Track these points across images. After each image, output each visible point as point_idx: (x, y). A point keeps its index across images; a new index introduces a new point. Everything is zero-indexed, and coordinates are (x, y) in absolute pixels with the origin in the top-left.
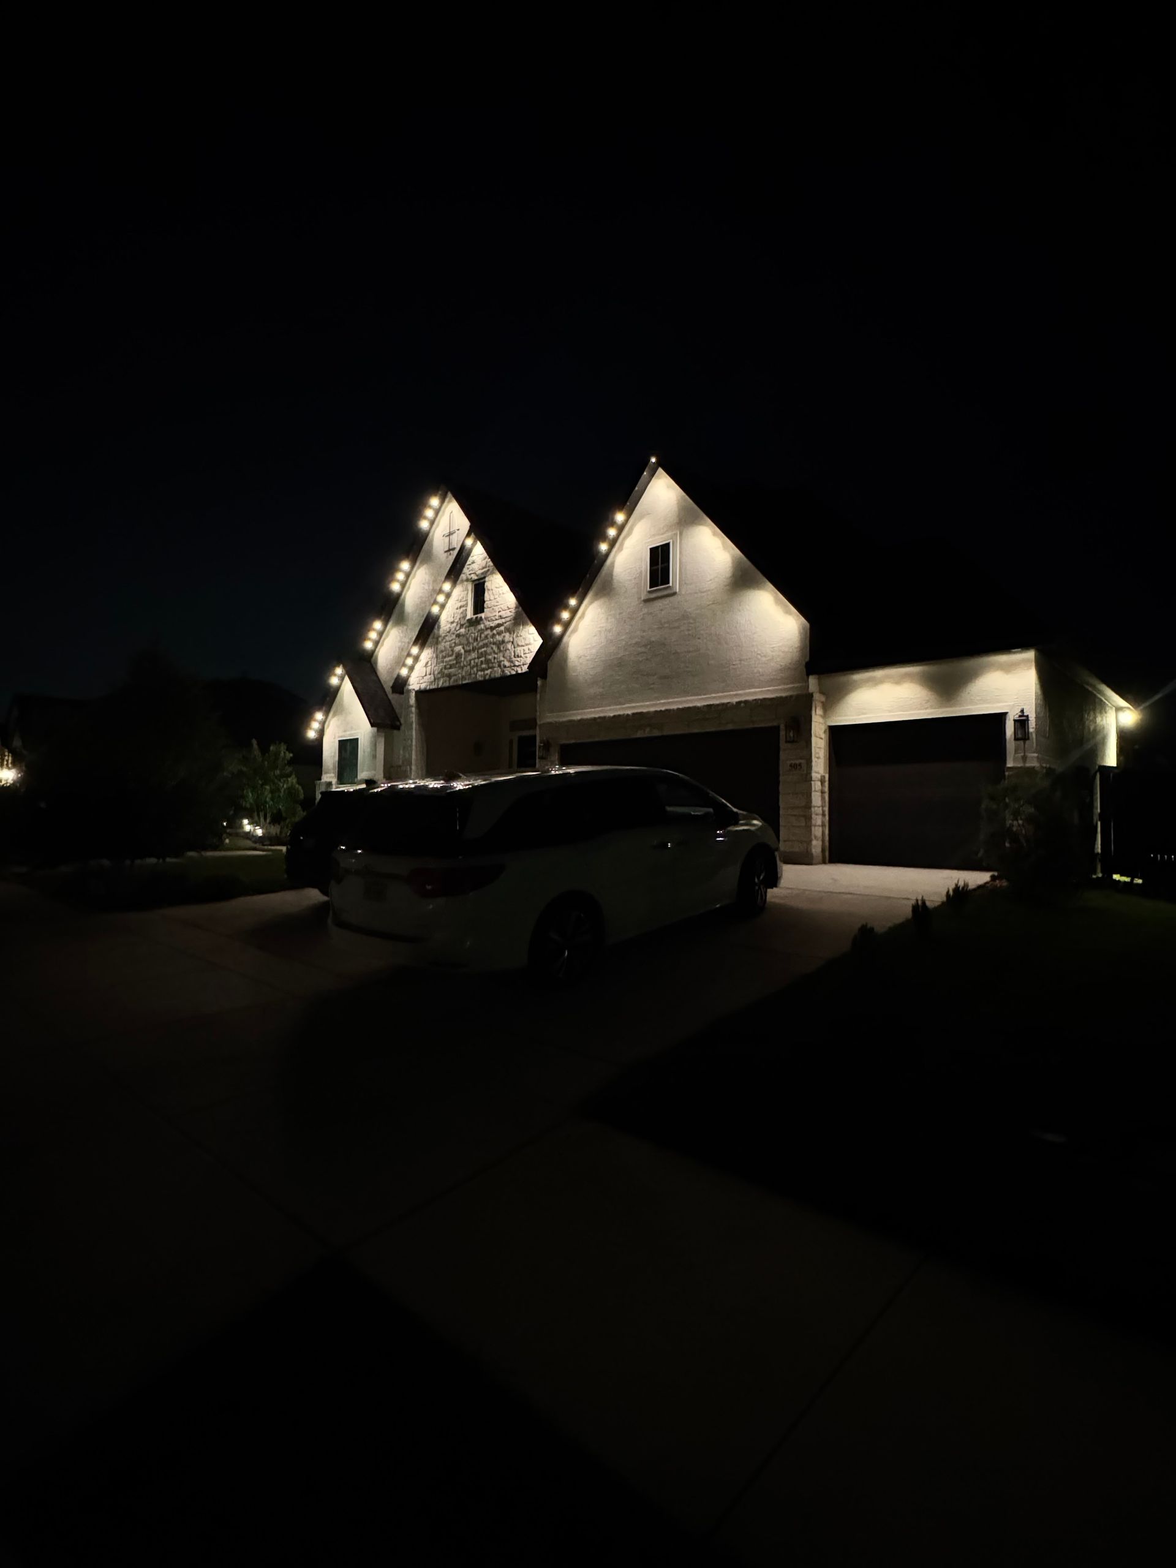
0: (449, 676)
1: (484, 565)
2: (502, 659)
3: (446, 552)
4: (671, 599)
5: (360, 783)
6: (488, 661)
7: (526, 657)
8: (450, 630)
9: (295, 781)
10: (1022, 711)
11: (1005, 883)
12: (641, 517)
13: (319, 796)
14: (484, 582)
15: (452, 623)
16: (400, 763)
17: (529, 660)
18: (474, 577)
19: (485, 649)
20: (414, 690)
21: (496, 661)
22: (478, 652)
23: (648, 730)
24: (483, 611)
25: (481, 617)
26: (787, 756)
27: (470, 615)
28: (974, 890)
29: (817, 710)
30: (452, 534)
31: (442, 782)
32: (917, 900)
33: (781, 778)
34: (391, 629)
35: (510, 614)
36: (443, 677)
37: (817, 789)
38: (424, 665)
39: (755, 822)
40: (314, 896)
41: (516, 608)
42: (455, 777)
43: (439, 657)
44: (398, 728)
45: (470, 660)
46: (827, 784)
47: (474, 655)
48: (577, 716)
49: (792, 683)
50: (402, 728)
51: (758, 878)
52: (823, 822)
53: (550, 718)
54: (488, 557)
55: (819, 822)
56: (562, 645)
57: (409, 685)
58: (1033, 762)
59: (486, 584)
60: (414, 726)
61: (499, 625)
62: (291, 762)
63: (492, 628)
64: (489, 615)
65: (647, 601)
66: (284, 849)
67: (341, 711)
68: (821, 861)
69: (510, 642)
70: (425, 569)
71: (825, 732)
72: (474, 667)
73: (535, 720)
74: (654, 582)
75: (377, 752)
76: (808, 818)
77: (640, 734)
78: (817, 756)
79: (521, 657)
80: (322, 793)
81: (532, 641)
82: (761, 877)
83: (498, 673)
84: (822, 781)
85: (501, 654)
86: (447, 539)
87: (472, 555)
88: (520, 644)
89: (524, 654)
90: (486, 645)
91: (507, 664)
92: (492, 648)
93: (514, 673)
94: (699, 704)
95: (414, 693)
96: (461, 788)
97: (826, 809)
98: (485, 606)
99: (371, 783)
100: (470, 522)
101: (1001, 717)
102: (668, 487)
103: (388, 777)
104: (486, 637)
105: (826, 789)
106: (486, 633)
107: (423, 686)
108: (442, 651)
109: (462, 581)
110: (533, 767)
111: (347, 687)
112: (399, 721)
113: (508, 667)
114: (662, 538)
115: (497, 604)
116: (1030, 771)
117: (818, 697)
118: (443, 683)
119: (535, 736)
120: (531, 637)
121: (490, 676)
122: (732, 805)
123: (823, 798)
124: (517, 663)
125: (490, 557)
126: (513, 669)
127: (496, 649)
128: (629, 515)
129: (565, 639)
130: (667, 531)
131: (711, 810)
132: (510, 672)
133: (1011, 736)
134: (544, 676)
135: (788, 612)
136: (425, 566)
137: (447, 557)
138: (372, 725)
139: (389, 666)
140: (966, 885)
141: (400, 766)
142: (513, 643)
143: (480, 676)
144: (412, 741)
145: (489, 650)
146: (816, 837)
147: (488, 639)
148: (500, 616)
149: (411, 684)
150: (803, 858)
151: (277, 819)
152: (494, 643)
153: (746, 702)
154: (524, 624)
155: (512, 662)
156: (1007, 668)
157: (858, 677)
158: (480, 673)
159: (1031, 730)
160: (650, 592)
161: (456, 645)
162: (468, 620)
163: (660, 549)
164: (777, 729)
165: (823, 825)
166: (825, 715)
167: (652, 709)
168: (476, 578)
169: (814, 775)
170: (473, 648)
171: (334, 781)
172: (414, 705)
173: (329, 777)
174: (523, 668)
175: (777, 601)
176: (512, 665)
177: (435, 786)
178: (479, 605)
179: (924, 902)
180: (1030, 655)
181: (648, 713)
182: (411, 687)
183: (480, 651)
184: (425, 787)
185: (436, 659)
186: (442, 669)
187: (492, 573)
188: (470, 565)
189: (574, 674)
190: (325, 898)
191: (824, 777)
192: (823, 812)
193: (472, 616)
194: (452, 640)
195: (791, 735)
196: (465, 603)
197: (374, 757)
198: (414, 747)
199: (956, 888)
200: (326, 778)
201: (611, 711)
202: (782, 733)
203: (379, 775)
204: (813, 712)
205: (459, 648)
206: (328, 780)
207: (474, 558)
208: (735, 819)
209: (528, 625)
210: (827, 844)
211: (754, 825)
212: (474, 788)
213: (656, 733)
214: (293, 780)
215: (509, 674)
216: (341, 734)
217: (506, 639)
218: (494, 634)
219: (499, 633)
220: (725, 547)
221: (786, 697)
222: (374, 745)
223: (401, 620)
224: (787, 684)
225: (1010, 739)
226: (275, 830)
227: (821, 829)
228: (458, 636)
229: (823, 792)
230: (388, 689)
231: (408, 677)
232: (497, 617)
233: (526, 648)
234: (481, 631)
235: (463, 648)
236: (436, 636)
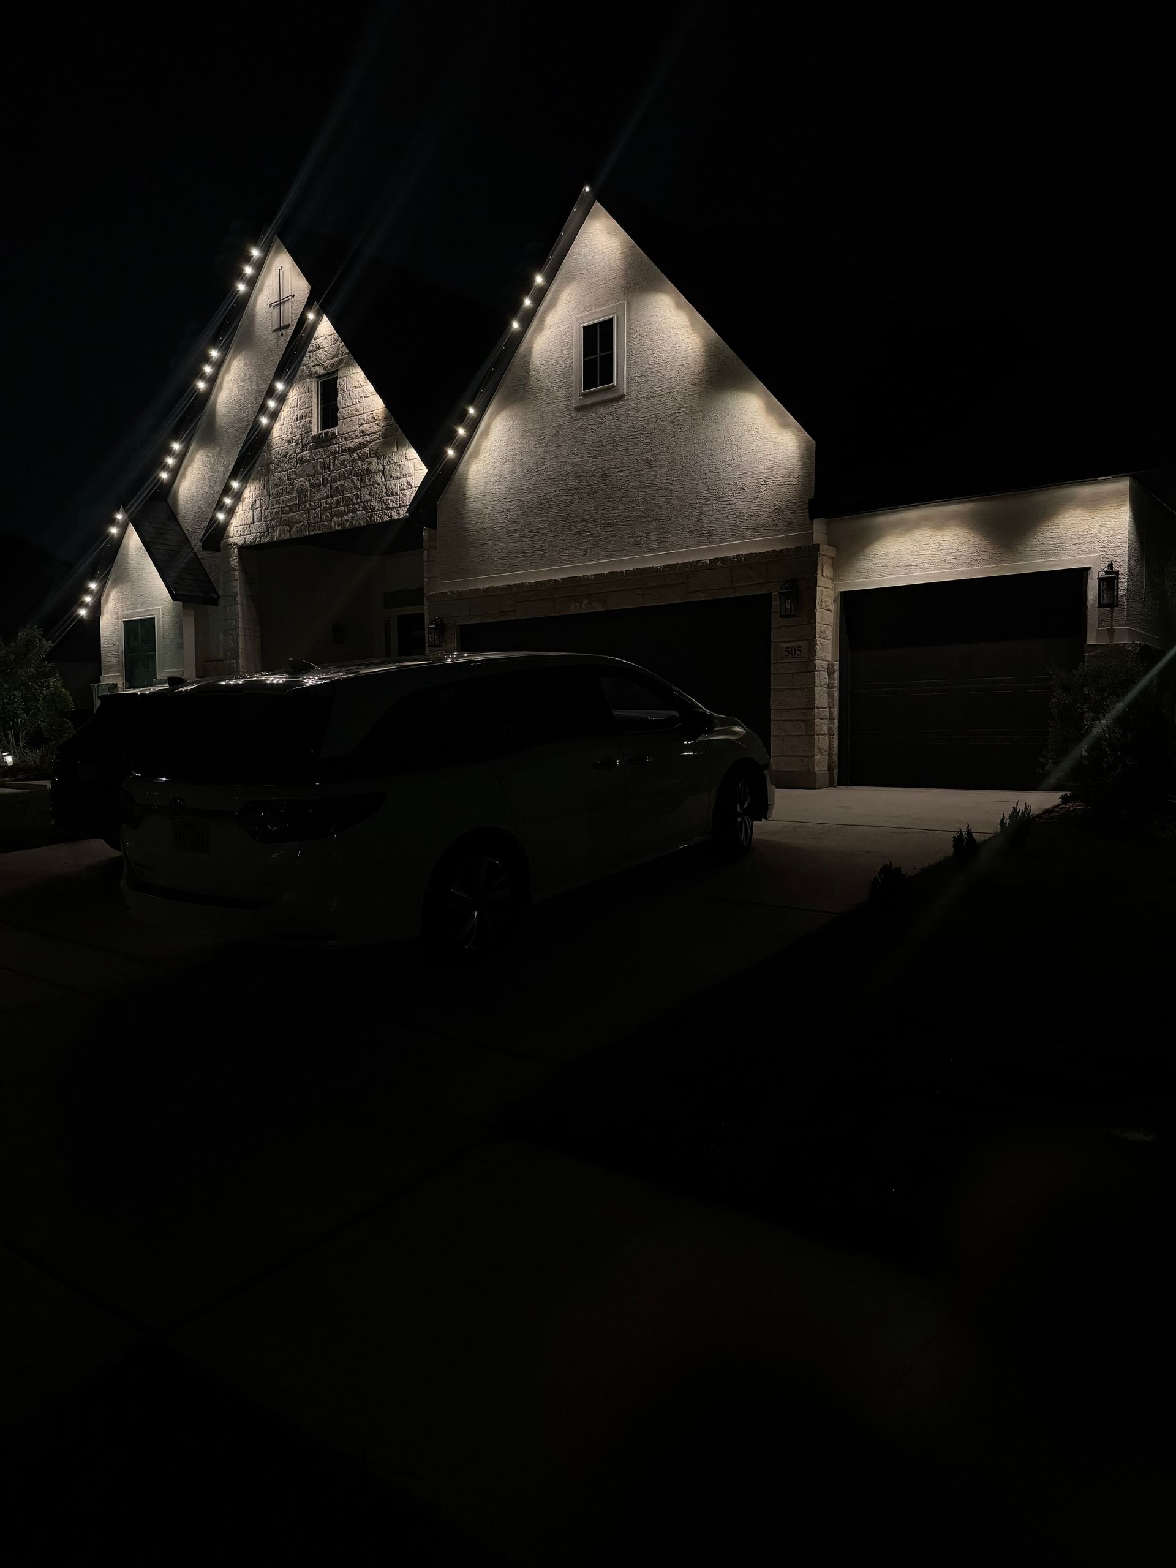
0: (290, 523)
1: (334, 353)
2: (368, 497)
3: (275, 331)
4: (616, 406)
5: (162, 683)
6: (347, 501)
7: (405, 495)
8: (288, 453)
9: (60, 684)
10: (1111, 565)
11: (1080, 806)
12: (569, 280)
13: (97, 703)
14: (337, 378)
15: (290, 441)
16: (222, 655)
17: (408, 500)
18: (320, 371)
19: (342, 482)
20: (236, 544)
21: (359, 501)
22: (331, 486)
23: (586, 602)
24: (336, 425)
25: (334, 433)
26: (780, 637)
27: (316, 430)
28: (1039, 816)
29: (824, 570)
30: (284, 302)
31: (285, 675)
32: (961, 832)
33: (773, 669)
34: (197, 451)
35: (376, 428)
36: (280, 525)
37: (822, 684)
38: (250, 506)
39: (737, 729)
40: (98, 849)
41: (386, 418)
42: (306, 670)
43: (270, 493)
44: (215, 602)
45: (320, 500)
46: (836, 675)
47: (325, 492)
48: (484, 584)
49: (792, 531)
50: (221, 602)
51: (741, 807)
52: (830, 729)
53: (444, 586)
54: (340, 340)
55: (825, 729)
56: (457, 476)
57: (229, 537)
58: (1123, 639)
59: (340, 381)
60: (239, 598)
61: (361, 446)
62: (50, 657)
63: (351, 451)
64: (346, 430)
65: (578, 409)
66: (48, 784)
67: (123, 578)
68: (828, 784)
69: (379, 471)
70: (245, 358)
71: (834, 601)
72: (326, 509)
73: (420, 592)
74: (590, 381)
75: (185, 638)
76: (810, 724)
77: (574, 609)
78: (823, 635)
79: (397, 494)
80: (101, 698)
81: (412, 471)
82: (746, 805)
83: (363, 519)
84: (830, 673)
85: (367, 491)
86: (276, 310)
87: (315, 336)
88: (394, 474)
89: (401, 490)
90: (342, 477)
91: (376, 505)
92: (352, 481)
93: (386, 518)
94: (658, 564)
95: (236, 550)
96: (315, 683)
97: (835, 711)
98: (339, 415)
99: (175, 681)
100: (310, 285)
101: (1082, 574)
102: (610, 232)
103: (202, 672)
104: (343, 463)
105: (836, 683)
106: (342, 458)
107: (249, 538)
108: (276, 486)
109: (302, 378)
110: (420, 654)
111: (134, 541)
112: (216, 592)
113: (378, 510)
114: (601, 311)
115: (358, 413)
116: (1119, 650)
117: (824, 549)
118: (280, 535)
119: (423, 615)
120: (410, 464)
121: (351, 523)
122: (703, 705)
123: (831, 695)
124: (391, 505)
125: (343, 340)
126: (385, 514)
127: (358, 482)
128: (550, 278)
129: (462, 467)
130: (607, 301)
131: (676, 713)
132: (381, 518)
133: (1095, 601)
134: (433, 525)
135: (784, 425)
136: (243, 353)
137: (278, 339)
138: (174, 597)
139: (196, 509)
140: (1028, 809)
141: (222, 660)
142: (383, 472)
143: (335, 525)
144: (237, 621)
145: (347, 484)
146: (819, 749)
147: (345, 466)
148: (363, 431)
149: (231, 535)
150: (804, 780)
151: (35, 740)
152: (356, 474)
153: (723, 559)
154: (400, 444)
155: (383, 502)
156: (1093, 504)
157: (883, 519)
158: (335, 519)
159: (1121, 593)
160: (583, 395)
161: (298, 476)
162: (314, 437)
163: (598, 326)
164: (768, 597)
165: (830, 733)
166: (835, 578)
167: (590, 573)
168: (323, 372)
169: (819, 663)
170: (323, 481)
171: (120, 683)
172: (237, 568)
173: (113, 677)
174: (401, 512)
175: (770, 409)
176: (384, 507)
177: (275, 682)
178: (330, 411)
179: (969, 833)
180: (1123, 485)
181: (586, 578)
182: (231, 540)
183: (335, 485)
184: (261, 685)
185: (267, 497)
186: (277, 513)
187: (348, 365)
188: (312, 351)
189: (476, 521)
190: (116, 854)
191: (832, 664)
192: (831, 714)
193: (320, 432)
194: (291, 468)
195: (788, 606)
196: (307, 410)
197: (180, 646)
198: (241, 631)
199: (1014, 814)
200: (107, 679)
201: (532, 576)
202: (775, 604)
203: (188, 671)
204: (819, 572)
205: (301, 481)
206: (111, 681)
207: (319, 341)
208: (708, 724)
209: (405, 445)
210: (835, 758)
211: (736, 733)
212: (332, 684)
213: (598, 607)
214: (55, 682)
215: (379, 520)
216: (127, 612)
217: (373, 467)
218: (354, 460)
219: (362, 459)
220: (693, 325)
221: (779, 552)
222: (179, 628)
223: (210, 436)
224: (782, 533)
225: (1093, 605)
226: (33, 757)
227: (827, 737)
228: (300, 461)
229: (830, 687)
230: (197, 545)
231: (227, 524)
232: (357, 433)
233: (403, 481)
234: (335, 455)
235: (309, 481)
236: (265, 462)
